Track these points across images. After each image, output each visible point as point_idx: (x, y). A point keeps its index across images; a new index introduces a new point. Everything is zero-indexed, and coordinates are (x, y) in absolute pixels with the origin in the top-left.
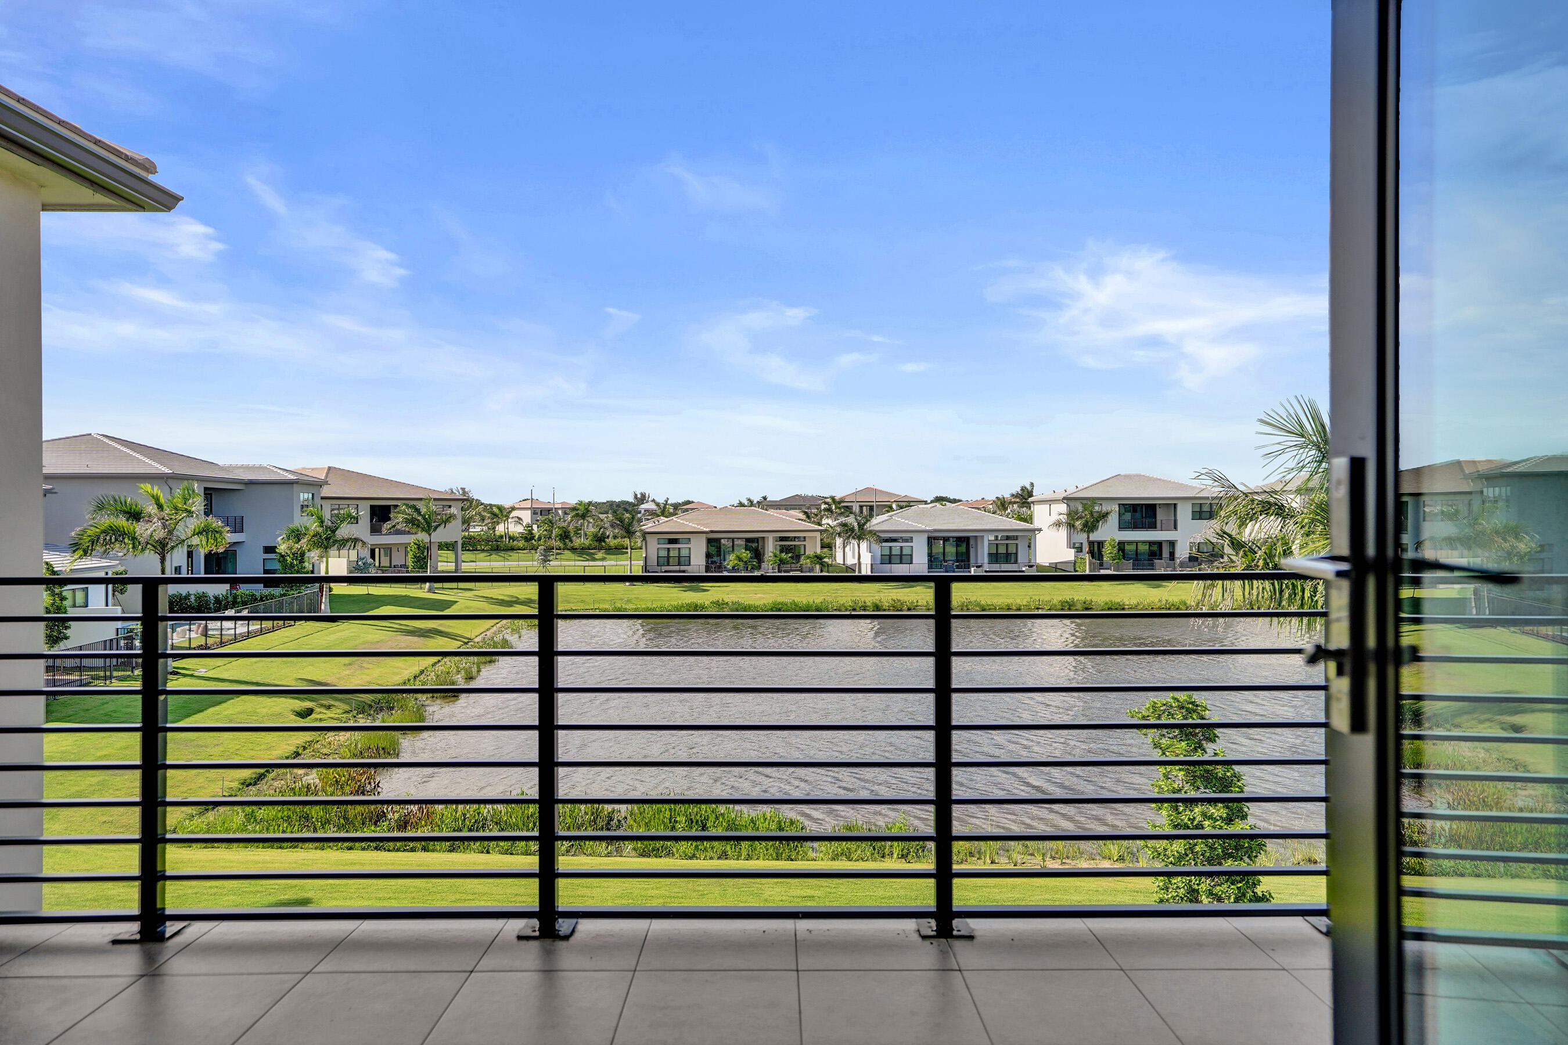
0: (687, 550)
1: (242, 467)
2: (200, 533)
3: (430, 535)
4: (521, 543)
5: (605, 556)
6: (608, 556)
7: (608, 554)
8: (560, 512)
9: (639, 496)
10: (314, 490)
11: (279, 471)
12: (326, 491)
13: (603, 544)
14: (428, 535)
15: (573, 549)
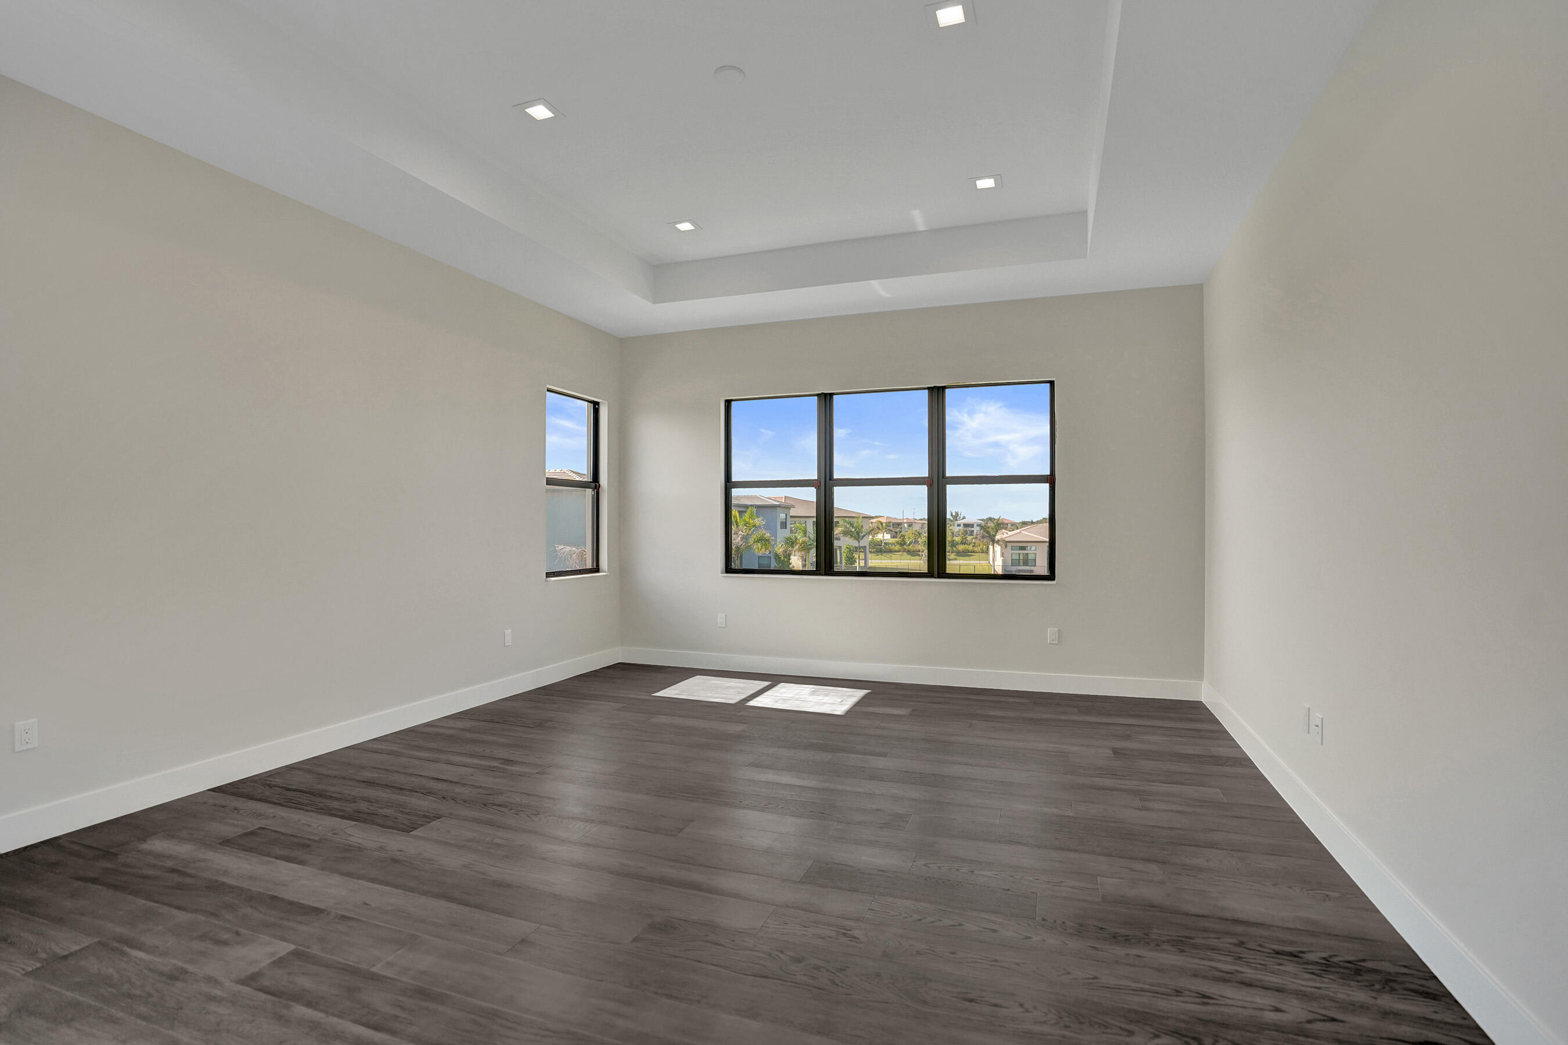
0: (1034, 555)
1: (745, 497)
2: (758, 541)
3: (859, 542)
4: (897, 547)
5: (957, 557)
6: (958, 558)
7: (958, 556)
8: (906, 525)
9: (954, 514)
10: (786, 511)
11: (767, 500)
12: (793, 512)
13: (954, 549)
14: (857, 542)
15: (909, 552)
